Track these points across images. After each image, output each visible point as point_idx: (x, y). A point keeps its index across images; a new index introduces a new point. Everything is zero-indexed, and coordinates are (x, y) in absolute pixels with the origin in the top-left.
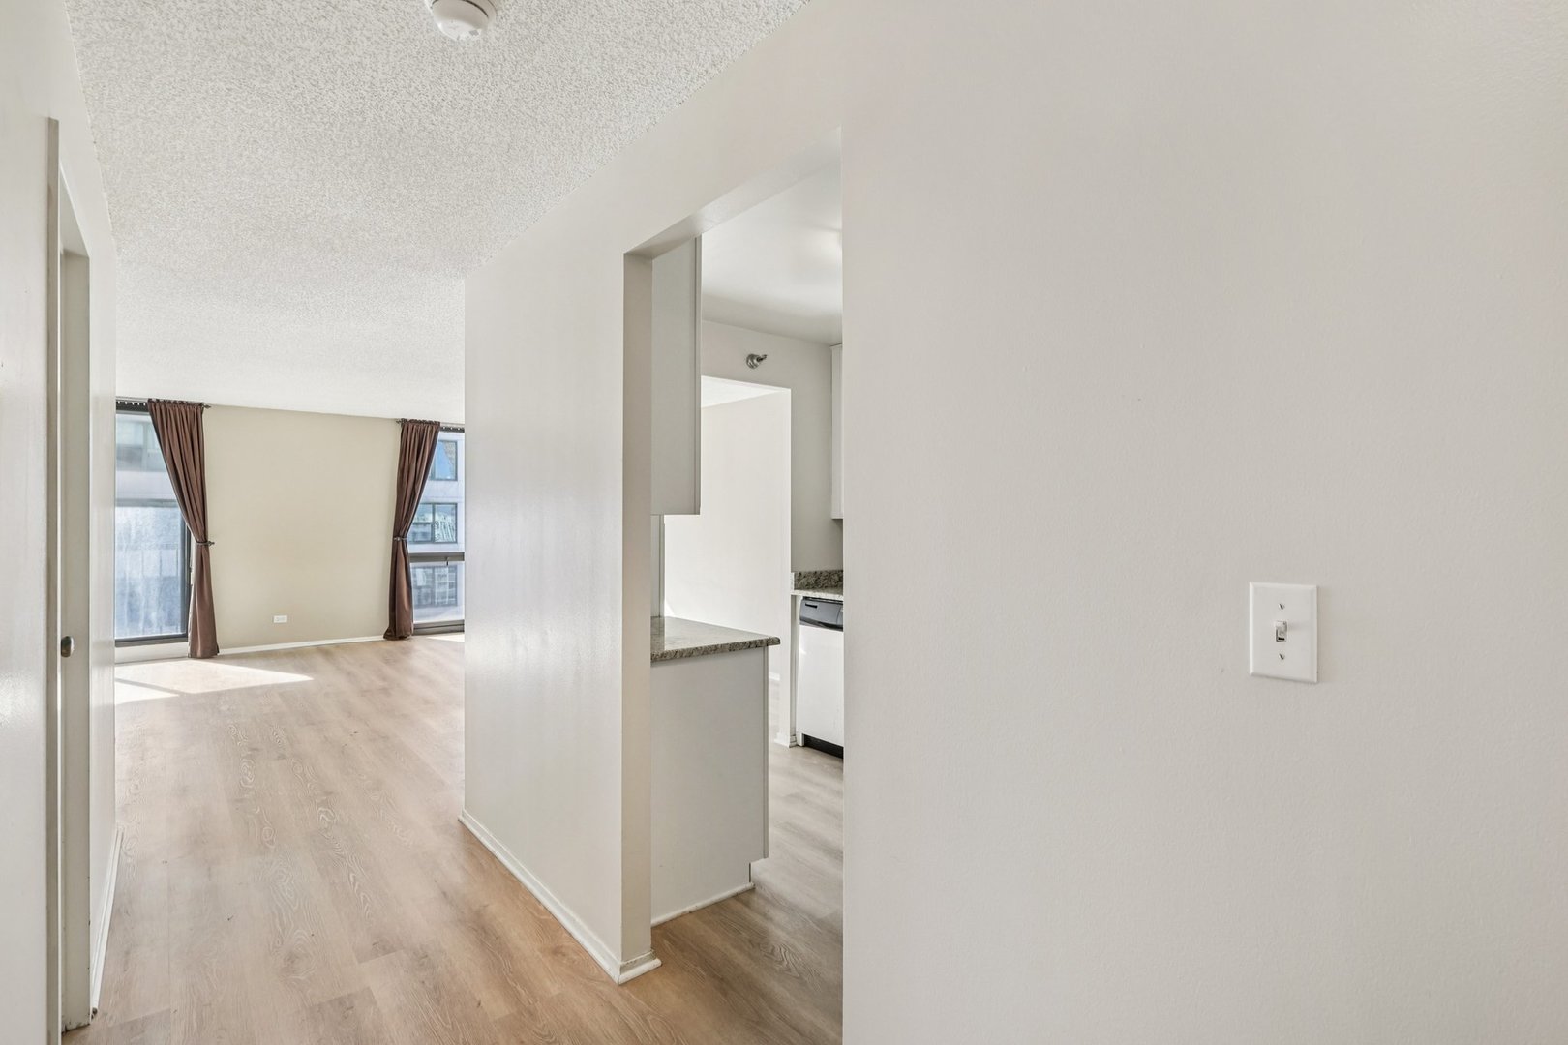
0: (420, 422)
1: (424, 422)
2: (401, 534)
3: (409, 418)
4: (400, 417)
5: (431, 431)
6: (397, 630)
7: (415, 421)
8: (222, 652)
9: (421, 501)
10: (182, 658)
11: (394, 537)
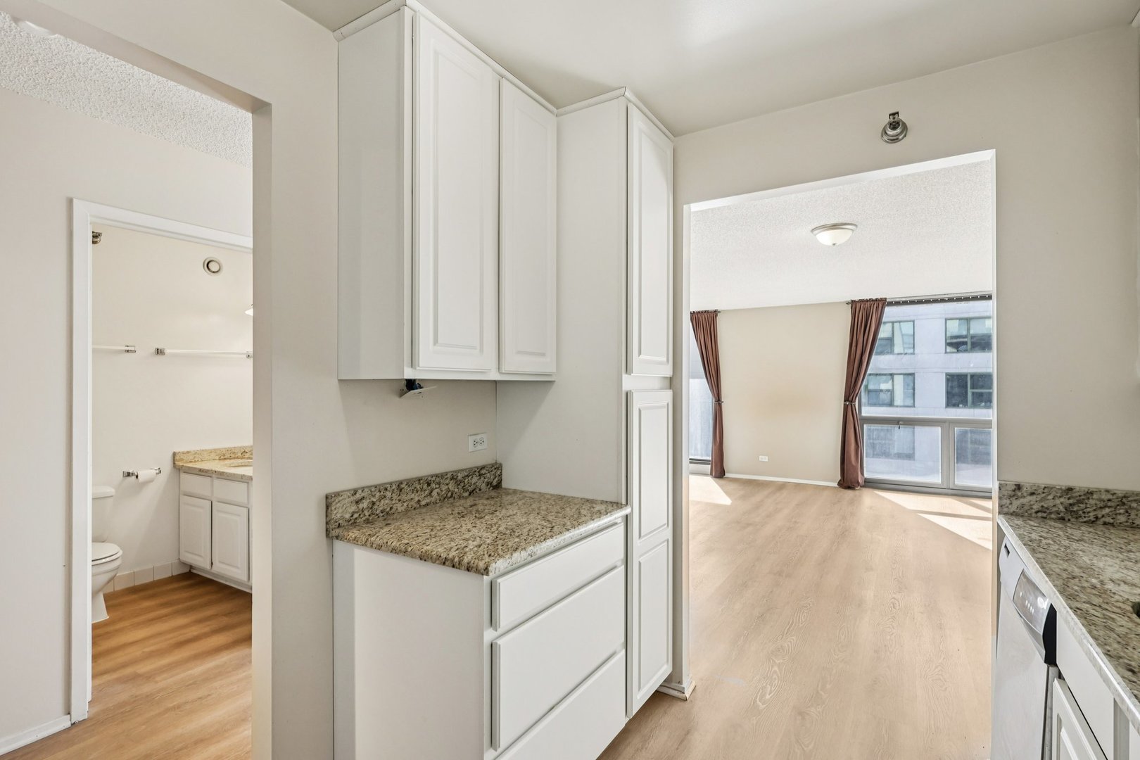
0: (867, 301)
1: (871, 300)
2: (850, 399)
3: (857, 299)
4: (849, 299)
5: (878, 307)
6: (849, 480)
7: (861, 301)
8: (727, 475)
9: (869, 372)
10: (705, 475)
11: (845, 401)
